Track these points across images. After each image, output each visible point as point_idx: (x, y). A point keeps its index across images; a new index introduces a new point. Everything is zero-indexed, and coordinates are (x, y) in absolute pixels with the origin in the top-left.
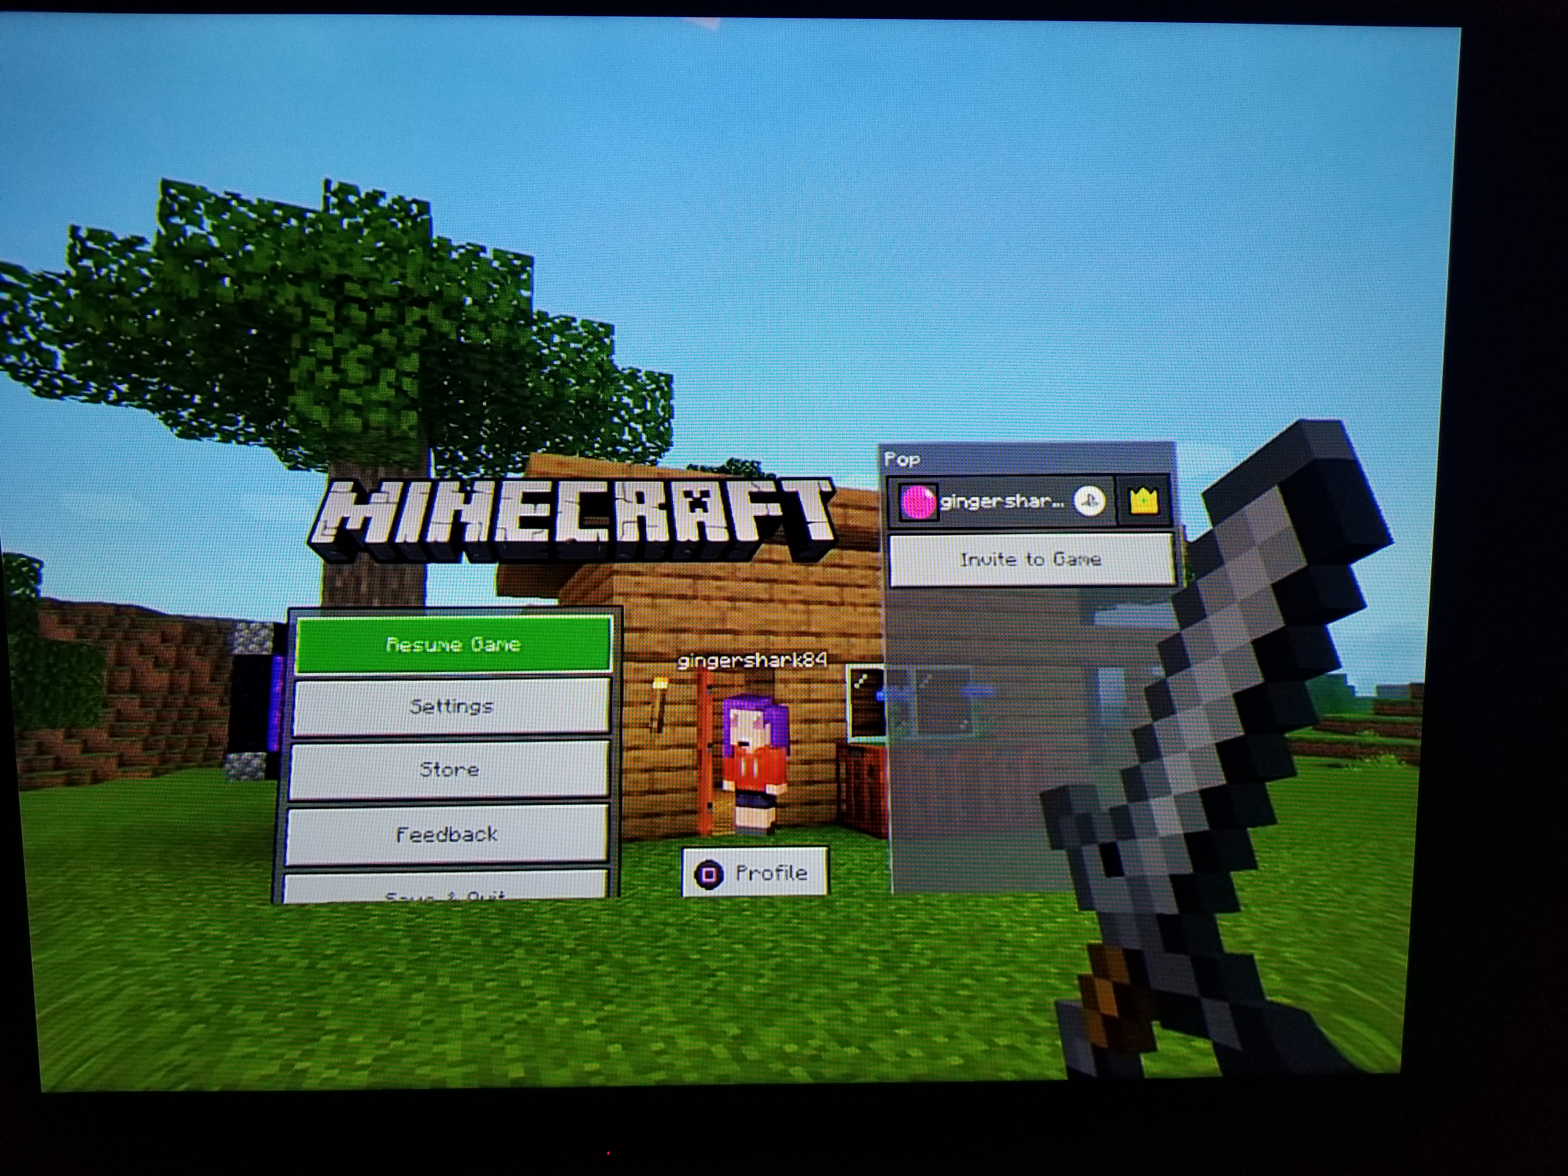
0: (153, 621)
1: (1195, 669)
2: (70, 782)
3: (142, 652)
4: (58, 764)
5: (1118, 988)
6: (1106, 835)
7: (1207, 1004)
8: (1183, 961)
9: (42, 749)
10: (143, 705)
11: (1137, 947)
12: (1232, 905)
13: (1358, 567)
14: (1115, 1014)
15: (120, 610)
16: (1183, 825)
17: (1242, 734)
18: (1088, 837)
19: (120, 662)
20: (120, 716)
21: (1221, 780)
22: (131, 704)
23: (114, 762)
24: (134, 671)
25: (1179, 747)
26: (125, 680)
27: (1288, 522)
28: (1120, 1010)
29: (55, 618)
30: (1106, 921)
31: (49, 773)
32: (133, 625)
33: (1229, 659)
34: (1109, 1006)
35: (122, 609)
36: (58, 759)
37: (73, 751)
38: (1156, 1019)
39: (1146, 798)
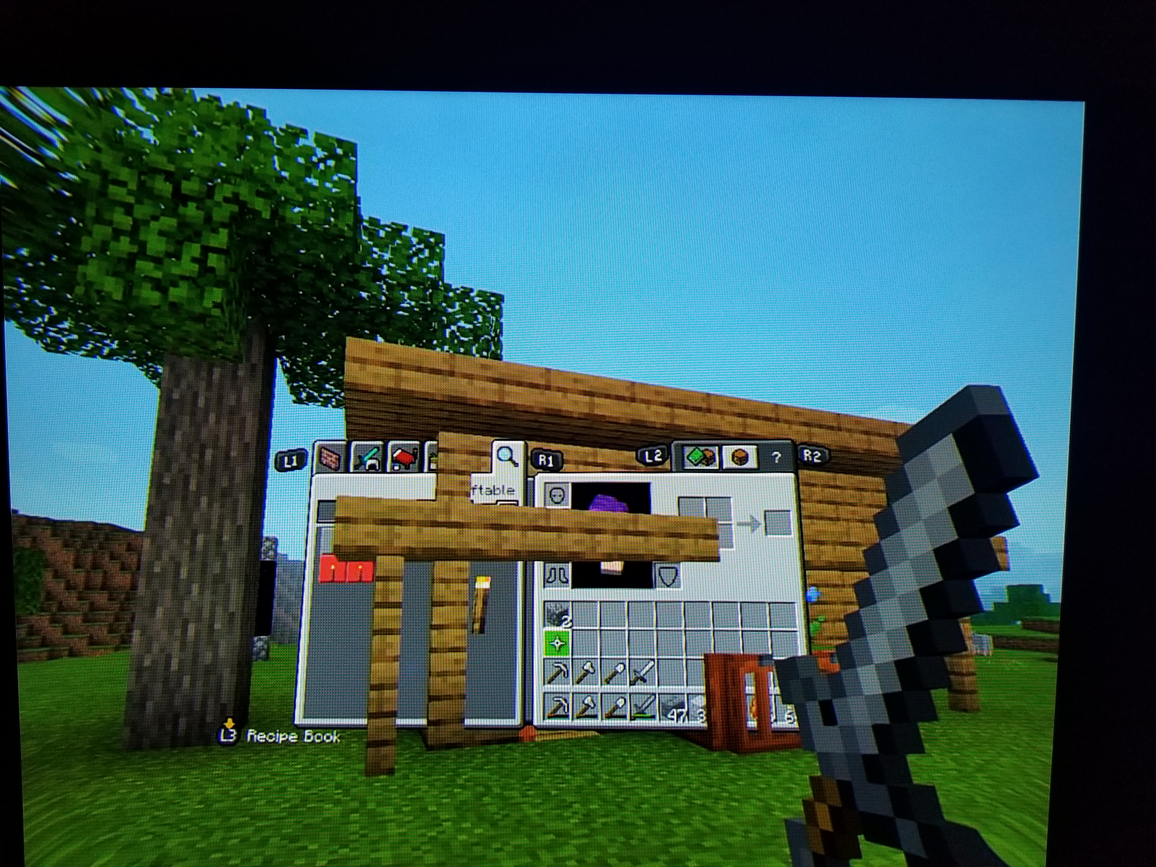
0: (121, 535)
1: (891, 570)
2: (52, 656)
3: (112, 557)
4: (44, 643)
5: (833, 810)
6: (824, 693)
7: (899, 822)
8: (881, 791)
9: (32, 631)
10: (110, 599)
11: (847, 779)
12: (919, 749)
13: (1012, 495)
14: (830, 829)
15: (96, 526)
16: (882, 688)
17: (927, 619)
18: (810, 695)
19: (95, 566)
20: (93, 607)
21: (910, 653)
22: (101, 598)
23: (85, 642)
24: (105, 573)
25: (879, 628)
26: (98, 579)
27: (960, 461)
28: (834, 826)
29: (49, 532)
30: (824, 759)
31: (37, 650)
32: (107, 539)
33: (917, 563)
34: (826, 823)
35: (99, 526)
36: (44, 639)
37: (56, 633)
38: (860, 834)
39: (854, 666)
